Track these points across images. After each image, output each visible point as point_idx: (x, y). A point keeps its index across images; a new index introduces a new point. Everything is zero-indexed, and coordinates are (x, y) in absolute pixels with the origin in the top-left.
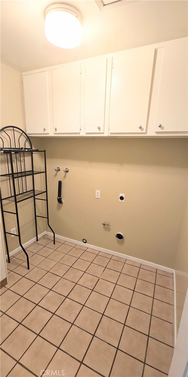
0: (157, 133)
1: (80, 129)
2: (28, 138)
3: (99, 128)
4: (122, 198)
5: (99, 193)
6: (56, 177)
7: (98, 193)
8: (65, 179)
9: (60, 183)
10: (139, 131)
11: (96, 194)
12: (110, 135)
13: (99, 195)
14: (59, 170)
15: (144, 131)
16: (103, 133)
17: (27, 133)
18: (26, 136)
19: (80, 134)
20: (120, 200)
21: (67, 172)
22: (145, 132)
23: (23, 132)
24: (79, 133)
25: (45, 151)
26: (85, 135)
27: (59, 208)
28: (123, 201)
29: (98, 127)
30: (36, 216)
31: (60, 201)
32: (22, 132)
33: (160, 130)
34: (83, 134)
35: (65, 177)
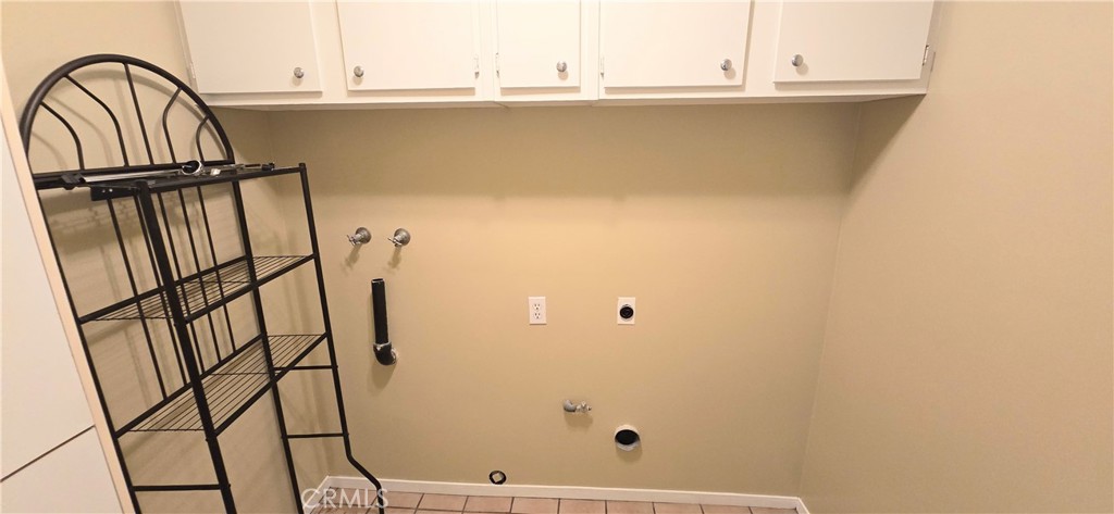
0: (780, 85)
1: (477, 74)
2: (209, 115)
3: (562, 70)
4: (627, 312)
5: (544, 304)
6: (355, 266)
7: (538, 306)
8: (395, 270)
9: (378, 289)
10: (720, 79)
11: (532, 311)
12: (604, 96)
13: (543, 311)
14: (366, 240)
15: (738, 81)
16: (576, 89)
17: (200, 90)
18: (193, 104)
19: (474, 94)
20: (620, 320)
21: (405, 241)
22: (740, 83)
23: (181, 86)
24: (471, 91)
25: (302, 169)
26: (499, 98)
27: (380, 382)
28: (632, 321)
29: (558, 65)
30: (285, 437)
31: (385, 357)
32: (174, 88)
33: (792, 75)
34: (488, 92)
35: (395, 261)
